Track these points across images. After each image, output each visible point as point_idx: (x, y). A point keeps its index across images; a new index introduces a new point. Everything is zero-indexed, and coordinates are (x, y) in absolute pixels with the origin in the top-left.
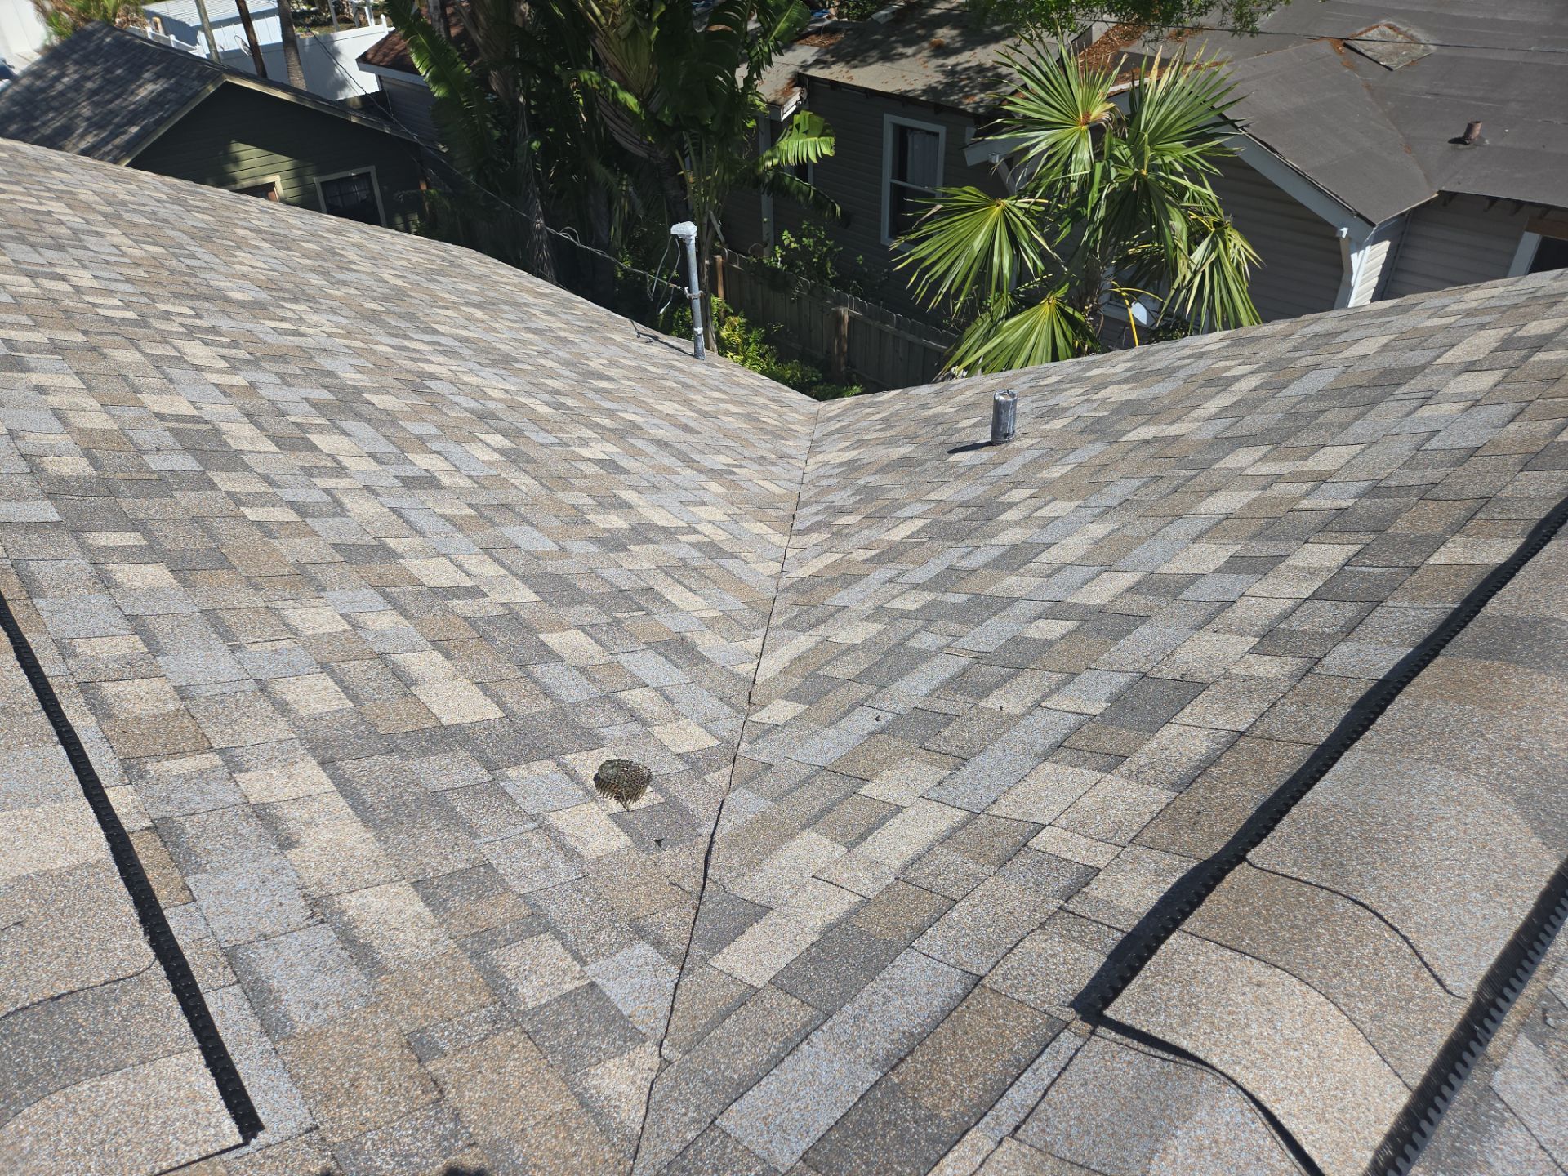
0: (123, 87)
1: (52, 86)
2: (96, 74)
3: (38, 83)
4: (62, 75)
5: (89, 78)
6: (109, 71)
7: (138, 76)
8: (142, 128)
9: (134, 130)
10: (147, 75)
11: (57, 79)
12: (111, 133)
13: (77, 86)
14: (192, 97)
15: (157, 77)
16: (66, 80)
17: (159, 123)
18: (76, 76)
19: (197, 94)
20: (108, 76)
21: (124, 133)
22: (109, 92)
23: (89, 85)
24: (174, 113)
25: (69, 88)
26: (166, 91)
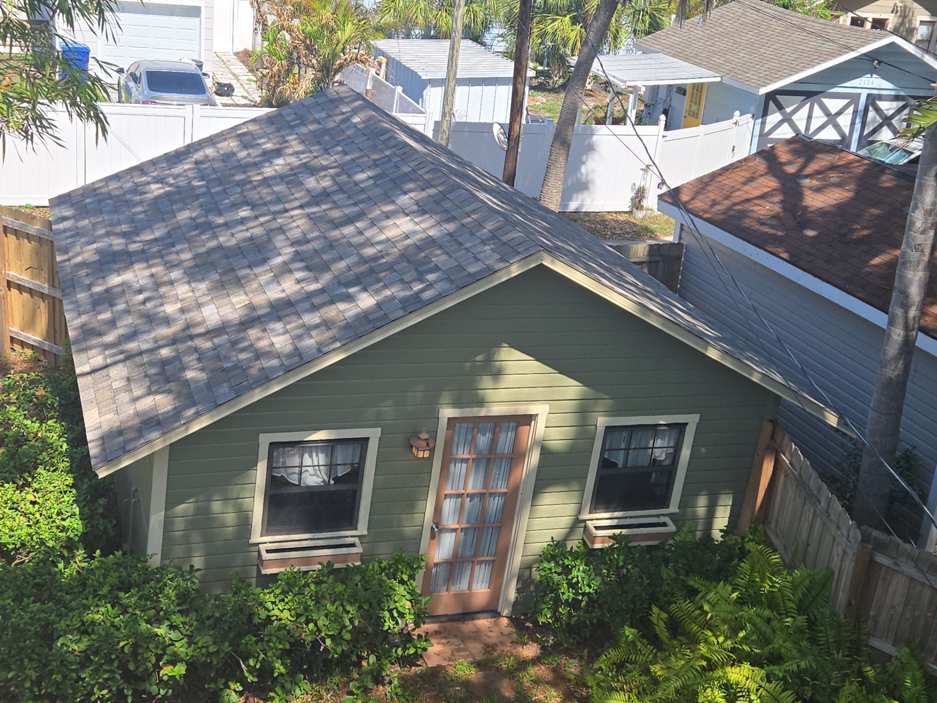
1: (256, 165)
2: (326, 168)
3: (243, 154)
4: (278, 153)
5: (311, 170)
6: (344, 169)
7: (388, 198)
8: (379, 305)
9: (366, 301)
10: (404, 200)
11: (269, 156)
12: (322, 291)
13: (292, 178)
14: (476, 278)
15: (422, 209)
16: (280, 161)
17: (413, 303)
18: (294, 161)
19: (491, 272)
20: (344, 178)
21: (350, 298)
22: (336, 206)
23: (311, 183)
24: (440, 297)
25: (281, 178)
26: (430, 242)
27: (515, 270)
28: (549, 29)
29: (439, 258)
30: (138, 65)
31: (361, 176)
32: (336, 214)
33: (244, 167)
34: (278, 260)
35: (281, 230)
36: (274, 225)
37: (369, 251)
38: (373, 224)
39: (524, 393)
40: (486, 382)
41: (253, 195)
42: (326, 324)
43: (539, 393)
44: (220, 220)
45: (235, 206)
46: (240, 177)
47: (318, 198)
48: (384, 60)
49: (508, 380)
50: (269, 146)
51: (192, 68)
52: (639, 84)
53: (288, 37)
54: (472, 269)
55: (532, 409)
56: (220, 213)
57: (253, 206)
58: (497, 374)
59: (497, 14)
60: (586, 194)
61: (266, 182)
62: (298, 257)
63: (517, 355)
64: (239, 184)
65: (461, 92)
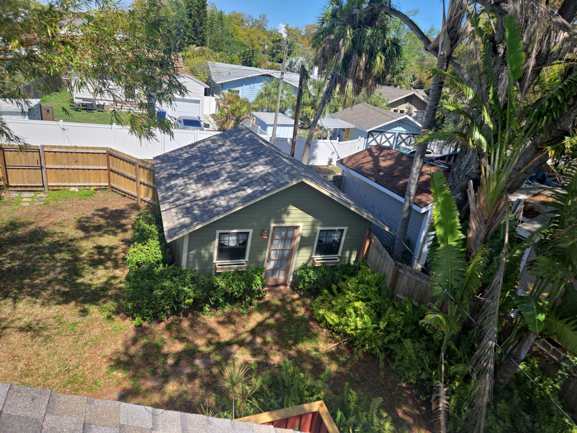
0: (248, 161)
1: (216, 149)
2: (237, 150)
3: (212, 145)
4: (223, 145)
5: (233, 151)
6: (244, 151)
7: (256, 160)
8: (253, 192)
9: (249, 191)
10: (261, 161)
11: (220, 146)
12: (236, 187)
13: (227, 153)
14: (283, 185)
15: (267, 164)
16: (224, 148)
17: (263, 192)
18: (228, 148)
19: (287, 183)
20: (243, 153)
21: (244, 190)
22: (240, 162)
23: (233, 155)
24: (272, 190)
25: (224, 153)
26: (269, 174)
27: (294, 183)
28: (305, 110)
29: (271, 178)
30: (180, 117)
31: (248, 153)
32: (240, 164)
33: (213, 149)
34: (223, 178)
35: (224, 169)
36: (222, 167)
37: (250, 176)
38: (252, 167)
39: (296, 220)
40: (285, 216)
41: (216, 158)
42: (237, 198)
43: (300, 220)
44: (205, 165)
45: (210, 161)
46: (211, 152)
47: (235, 159)
48: (255, 118)
49: (291, 216)
50: (220, 143)
51: (197, 119)
52: (331, 128)
53: (226, 110)
54: (281, 182)
55: (298, 224)
56: (205, 163)
57: (215, 161)
58: (288, 214)
59: (289, 105)
60: (314, 160)
61: (219, 154)
62: (229, 177)
63: (294, 208)
64: (211, 154)
65: (278, 128)
